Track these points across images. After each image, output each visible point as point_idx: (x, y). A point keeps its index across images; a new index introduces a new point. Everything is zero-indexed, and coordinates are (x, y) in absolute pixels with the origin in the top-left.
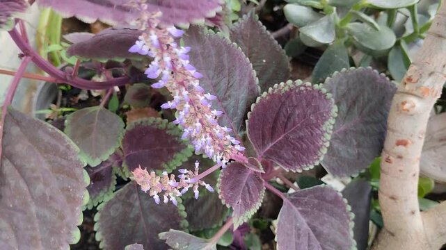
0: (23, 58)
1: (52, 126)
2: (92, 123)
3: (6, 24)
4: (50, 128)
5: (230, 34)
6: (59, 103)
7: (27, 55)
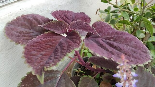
0: (75, 56)
1: (74, 84)
2: (88, 83)
3: (72, 52)
4: (73, 84)
5: (152, 69)
6: (81, 68)
7: (77, 55)
